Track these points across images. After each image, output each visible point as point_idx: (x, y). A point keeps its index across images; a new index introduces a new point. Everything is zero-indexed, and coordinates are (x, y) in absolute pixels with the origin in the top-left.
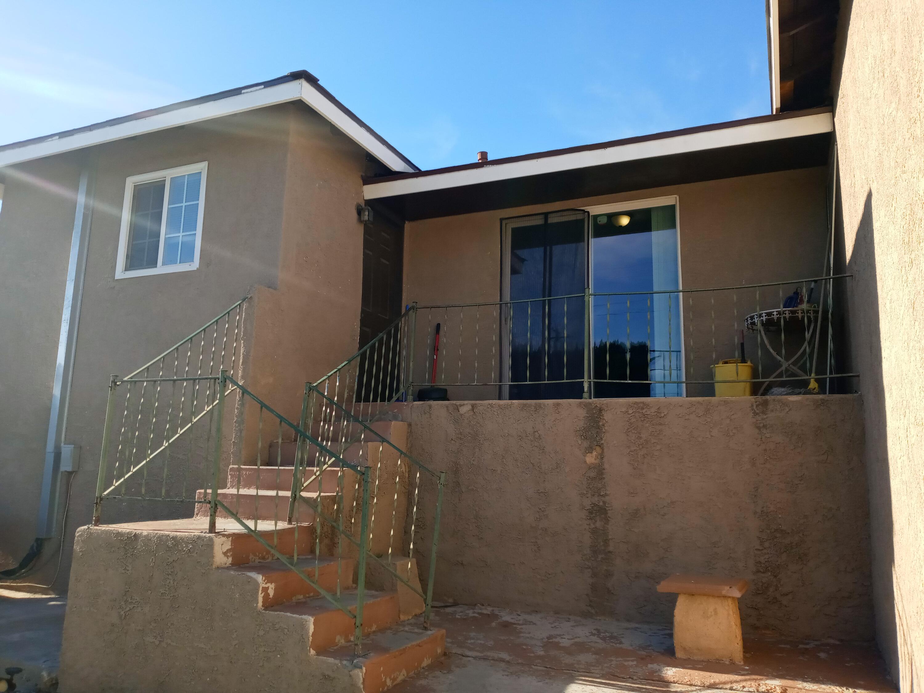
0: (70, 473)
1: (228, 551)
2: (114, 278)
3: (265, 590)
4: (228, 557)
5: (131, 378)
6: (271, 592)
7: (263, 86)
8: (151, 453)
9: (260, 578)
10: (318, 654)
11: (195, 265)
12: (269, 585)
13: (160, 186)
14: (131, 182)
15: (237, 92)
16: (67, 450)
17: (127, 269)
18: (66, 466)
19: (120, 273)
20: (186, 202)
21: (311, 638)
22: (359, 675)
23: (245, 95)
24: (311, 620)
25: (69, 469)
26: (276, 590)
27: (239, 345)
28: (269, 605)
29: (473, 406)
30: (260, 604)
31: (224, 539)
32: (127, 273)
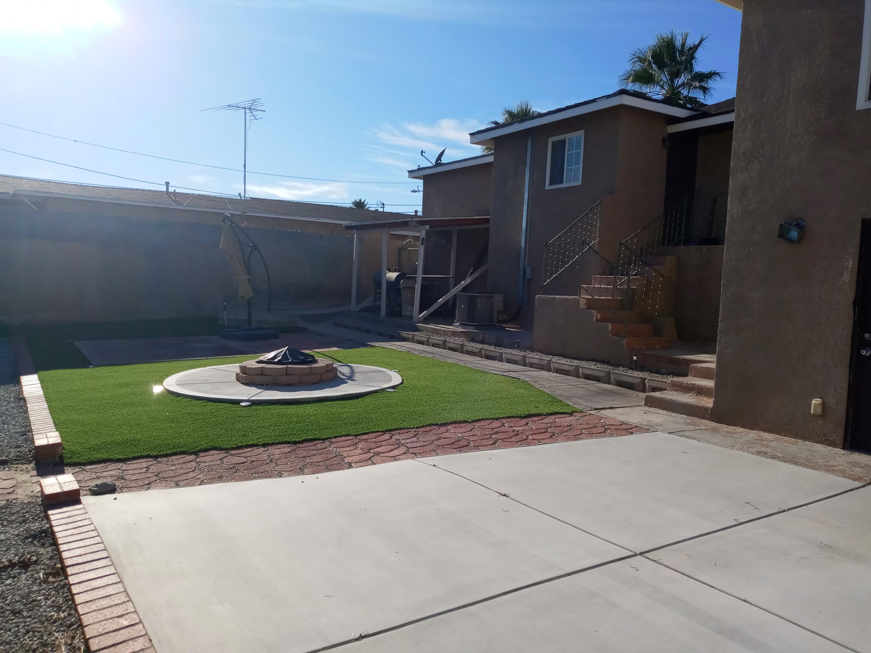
0: (530, 279)
1: (585, 303)
2: (545, 188)
3: (596, 316)
4: (585, 306)
5: (552, 242)
6: (599, 317)
7: (605, 98)
8: (560, 270)
9: (594, 311)
10: (613, 336)
11: (579, 183)
12: (597, 314)
13: (563, 142)
14: (551, 140)
15: (594, 101)
16: (528, 270)
17: (550, 185)
18: (528, 276)
19: (547, 187)
20: (575, 150)
21: (610, 330)
22: (624, 341)
23: (599, 102)
24: (610, 325)
25: (529, 278)
26: (601, 316)
27: (596, 223)
28: (597, 320)
29: (709, 249)
30: (595, 320)
31: (583, 299)
32: (550, 186)
